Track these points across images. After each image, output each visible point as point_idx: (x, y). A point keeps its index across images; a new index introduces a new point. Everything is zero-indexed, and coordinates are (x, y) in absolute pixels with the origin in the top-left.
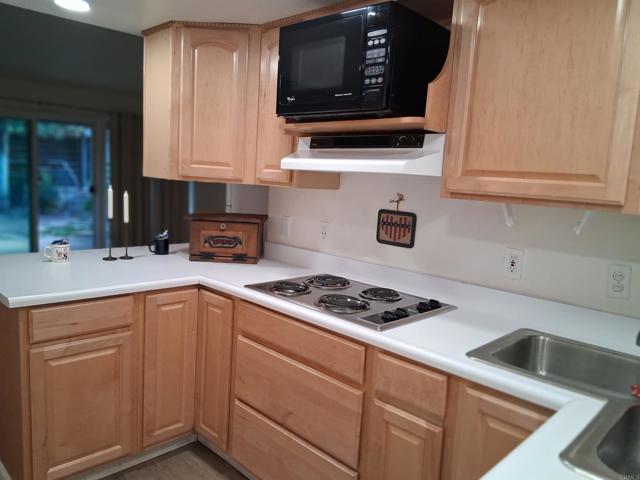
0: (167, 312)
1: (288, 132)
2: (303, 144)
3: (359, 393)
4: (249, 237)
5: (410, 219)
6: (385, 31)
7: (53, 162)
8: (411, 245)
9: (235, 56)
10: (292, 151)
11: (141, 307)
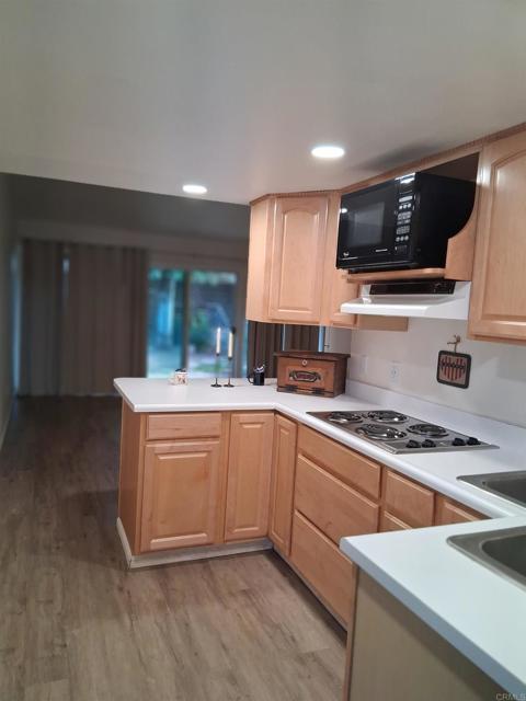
0: (248, 429)
1: (349, 281)
2: (365, 289)
3: (375, 506)
4: (327, 373)
5: (465, 360)
6: (411, 198)
7: (210, 305)
8: (465, 386)
9: (316, 217)
10: (357, 297)
11: (228, 422)
